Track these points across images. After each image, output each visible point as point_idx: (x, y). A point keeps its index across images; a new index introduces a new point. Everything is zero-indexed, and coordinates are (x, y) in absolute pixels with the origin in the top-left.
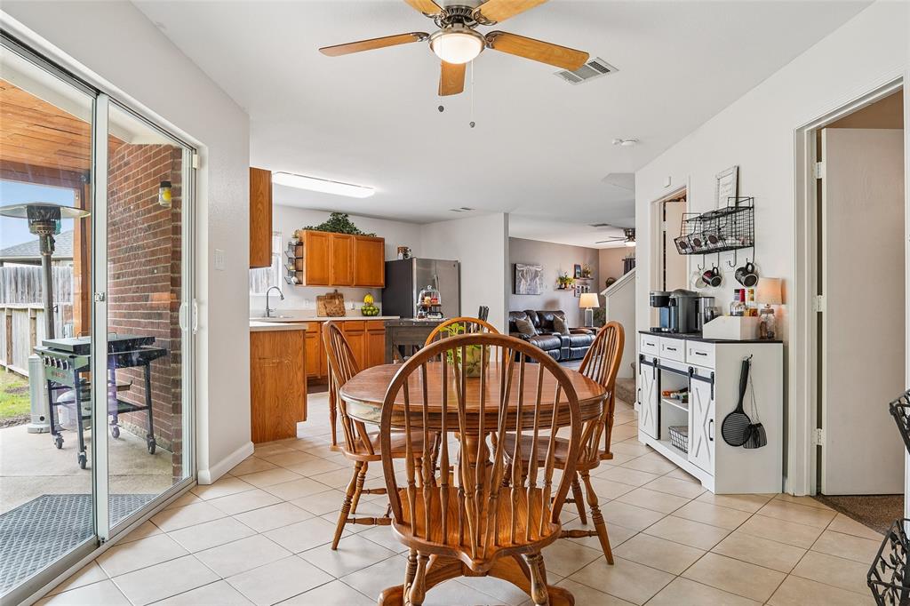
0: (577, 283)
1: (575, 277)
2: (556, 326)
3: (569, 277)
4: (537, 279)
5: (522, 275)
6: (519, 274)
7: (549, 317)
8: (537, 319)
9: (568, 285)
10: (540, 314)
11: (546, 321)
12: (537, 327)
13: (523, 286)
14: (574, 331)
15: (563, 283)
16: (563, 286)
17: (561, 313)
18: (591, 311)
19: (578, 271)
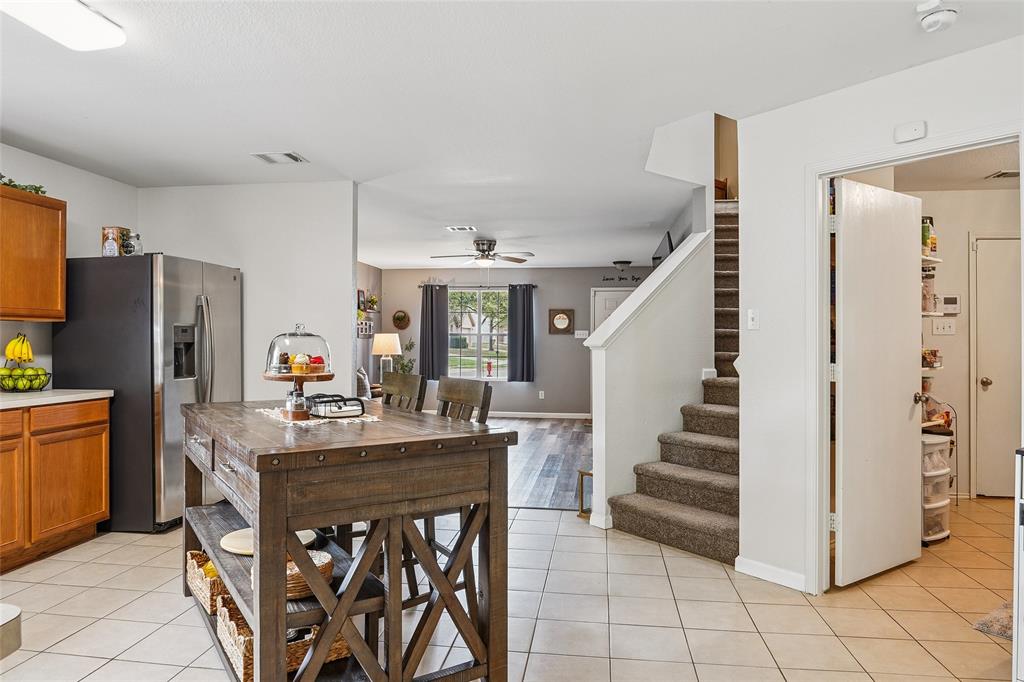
18: (389, 361)
19: (362, 299)
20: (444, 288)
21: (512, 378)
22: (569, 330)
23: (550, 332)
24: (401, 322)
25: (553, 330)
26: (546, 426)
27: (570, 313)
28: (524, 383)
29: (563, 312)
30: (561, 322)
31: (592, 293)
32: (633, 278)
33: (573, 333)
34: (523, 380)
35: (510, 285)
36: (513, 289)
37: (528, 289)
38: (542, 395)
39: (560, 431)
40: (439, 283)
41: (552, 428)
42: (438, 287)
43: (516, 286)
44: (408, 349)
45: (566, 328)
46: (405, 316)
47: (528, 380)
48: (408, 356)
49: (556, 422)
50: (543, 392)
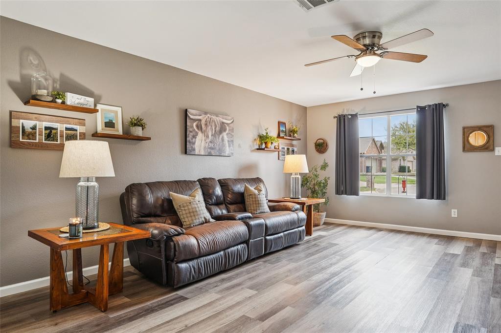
0: (282, 144)
1: (279, 136)
2: (248, 201)
3: (270, 134)
4: (224, 134)
5: (199, 127)
7: (239, 188)
8: (218, 191)
9: (269, 145)
10: (224, 184)
11: (234, 193)
13: (200, 143)
14: (276, 207)
15: (263, 142)
16: (264, 146)
17: (258, 180)
18: (298, 178)
19: (282, 129)
21: (421, 195)
22: (488, 147)
23: (464, 150)
26: (457, 249)
27: (488, 130)
28: (435, 202)
29: (480, 128)
33: (493, 150)
34: (432, 198)
35: (418, 107)
36: (421, 110)
37: (438, 110)
39: (477, 261)
40: (351, 110)
41: (466, 255)
42: (350, 117)
43: (424, 108)
44: (321, 169)
45: (484, 145)
46: (324, 143)
47: (438, 198)
48: (322, 175)
49: (471, 245)
50: (456, 210)
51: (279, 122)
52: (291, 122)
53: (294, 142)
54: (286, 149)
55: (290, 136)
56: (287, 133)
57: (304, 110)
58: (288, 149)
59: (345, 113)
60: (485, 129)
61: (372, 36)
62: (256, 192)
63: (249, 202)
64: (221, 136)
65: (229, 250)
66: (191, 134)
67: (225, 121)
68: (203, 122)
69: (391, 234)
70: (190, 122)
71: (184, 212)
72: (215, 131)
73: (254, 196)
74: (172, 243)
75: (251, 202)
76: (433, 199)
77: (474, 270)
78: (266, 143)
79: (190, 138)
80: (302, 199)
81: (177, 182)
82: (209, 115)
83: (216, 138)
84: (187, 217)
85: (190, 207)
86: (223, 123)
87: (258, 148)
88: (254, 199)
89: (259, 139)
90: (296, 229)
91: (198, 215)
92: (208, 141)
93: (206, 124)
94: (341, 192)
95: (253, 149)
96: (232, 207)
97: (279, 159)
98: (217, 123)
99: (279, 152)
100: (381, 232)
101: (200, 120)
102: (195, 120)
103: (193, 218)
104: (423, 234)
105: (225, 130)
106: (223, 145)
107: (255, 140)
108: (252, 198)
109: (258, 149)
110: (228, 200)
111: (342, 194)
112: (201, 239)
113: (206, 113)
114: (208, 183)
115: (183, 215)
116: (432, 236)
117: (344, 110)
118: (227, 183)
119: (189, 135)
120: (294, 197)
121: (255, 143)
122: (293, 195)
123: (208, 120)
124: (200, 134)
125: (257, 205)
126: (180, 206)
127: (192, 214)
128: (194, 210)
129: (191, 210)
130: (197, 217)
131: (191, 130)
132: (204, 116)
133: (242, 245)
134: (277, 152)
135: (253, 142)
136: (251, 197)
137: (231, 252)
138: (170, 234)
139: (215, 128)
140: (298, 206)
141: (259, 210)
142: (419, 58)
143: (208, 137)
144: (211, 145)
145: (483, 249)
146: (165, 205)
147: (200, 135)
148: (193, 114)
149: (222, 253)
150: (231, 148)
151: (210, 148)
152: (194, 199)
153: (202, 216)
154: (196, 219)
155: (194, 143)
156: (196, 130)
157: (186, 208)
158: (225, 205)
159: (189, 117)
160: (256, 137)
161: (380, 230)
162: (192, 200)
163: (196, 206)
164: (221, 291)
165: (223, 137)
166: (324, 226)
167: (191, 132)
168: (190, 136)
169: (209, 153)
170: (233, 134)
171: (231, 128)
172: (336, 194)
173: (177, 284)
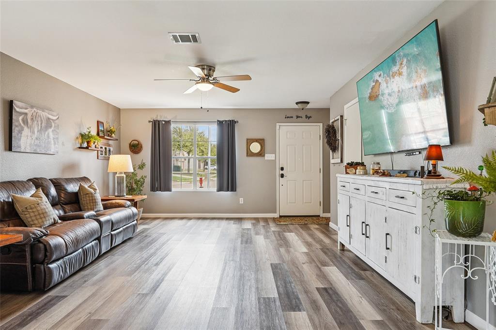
0: (101, 143)
1: (98, 135)
2: (83, 200)
3: (91, 134)
4: (50, 130)
5: (25, 122)
6: (18, 120)
7: (72, 188)
8: (53, 191)
9: (91, 144)
10: (57, 184)
11: (67, 193)
12: (54, 205)
13: (25, 139)
14: (106, 205)
15: (85, 142)
16: (85, 145)
18: (123, 177)
19: (101, 128)
20: (168, 123)
21: (220, 189)
22: (261, 154)
23: (247, 156)
24: (135, 148)
25: (250, 154)
26: (248, 225)
27: (261, 142)
28: (229, 193)
29: (257, 140)
30: (255, 147)
31: (278, 127)
32: (307, 117)
33: (264, 156)
35: (218, 121)
36: (220, 123)
38: (241, 201)
39: (262, 231)
40: (164, 117)
41: (255, 228)
42: (164, 123)
43: (223, 121)
44: (139, 168)
45: (259, 152)
46: (138, 144)
47: (232, 190)
48: (140, 174)
49: (254, 222)
50: (242, 199)
51: (98, 122)
52: (109, 123)
53: (111, 142)
54: (104, 148)
55: (109, 136)
56: (105, 133)
57: (118, 111)
58: (106, 148)
59: (159, 119)
60: (260, 141)
61: (208, 69)
62: (92, 191)
63: (85, 202)
64: (46, 133)
65: (86, 247)
66: (17, 128)
67: (51, 117)
68: (29, 117)
69: (200, 221)
70: (16, 115)
71: (32, 214)
72: (41, 127)
73: (90, 195)
74: (41, 245)
75: (88, 202)
76: (228, 191)
77: (264, 236)
78: (88, 143)
79: (15, 133)
80: (127, 196)
81: (10, 182)
82: (35, 109)
83: (42, 134)
84: (37, 219)
85: (38, 208)
86: (49, 119)
87: (80, 146)
88: (91, 198)
89: (80, 138)
90: (131, 224)
91: (48, 216)
92: (34, 137)
93: (32, 119)
94: (156, 189)
95: (76, 147)
96: (67, 207)
97: (98, 158)
98: (43, 118)
99: (98, 151)
100: (192, 221)
101: (26, 114)
102: (21, 114)
103: (44, 219)
104: (222, 219)
105: (51, 127)
106: (49, 143)
107: (77, 138)
108: (89, 197)
109: (79, 148)
110: (62, 200)
111: (157, 191)
112: (66, 237)
113: (32, 107)
114: (42, 183)
115: (31, 217)
116: (227, 219)
117: (157, 116)
118: (60, 183)
119: (14, 129)
120: (119, 195)
121: (77, 142)
122: (118, 193)
123: (34, 114)
124: (26, 128)
125: (94, 204)
126: (26, 208)
127: (42, 216)
128: (44, 211)
129: (40, 212)
130: (47, 219)
131: (17, 124)
132: (30, 109)
133: (95, 241)
134: (96, 151)
135: (75, 140)
136: (87, 196)
137: (88, 248)
138: (37, 236)
139: (41, 124)
140: (129, 203)
141: (96, 208)
142: (234, 90)
143: (34, 133)
144: (37, 142)
145: (262, 223)
146: (6, 208)
147: (26, 131)
148: (18, 107)
149: (81, 250)
150: (56, 145)
151: (36, 145)
152: (41, 200)
153: (52, 217)
154: (46, 221)
155: (20, 140)
156: (22, 125)
157: (34, 210)
158: (61, 205)
159: (15, 110)
160: (78, 135)
161: (190, 219)
162: (40, 201)
163: (45, 207)
164: (94, 284)
165: (48, 134)
166: (141, 221)
167: (17, 126)
168: (16, 131)
169: (34, 150)
170: (58, 131)
171: (56, 125)
172: (151, 191)
173: (48, 286)
